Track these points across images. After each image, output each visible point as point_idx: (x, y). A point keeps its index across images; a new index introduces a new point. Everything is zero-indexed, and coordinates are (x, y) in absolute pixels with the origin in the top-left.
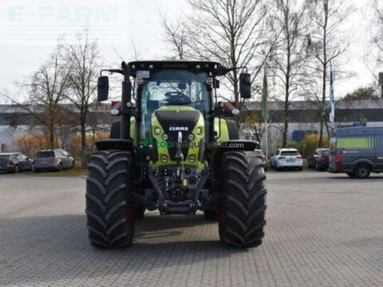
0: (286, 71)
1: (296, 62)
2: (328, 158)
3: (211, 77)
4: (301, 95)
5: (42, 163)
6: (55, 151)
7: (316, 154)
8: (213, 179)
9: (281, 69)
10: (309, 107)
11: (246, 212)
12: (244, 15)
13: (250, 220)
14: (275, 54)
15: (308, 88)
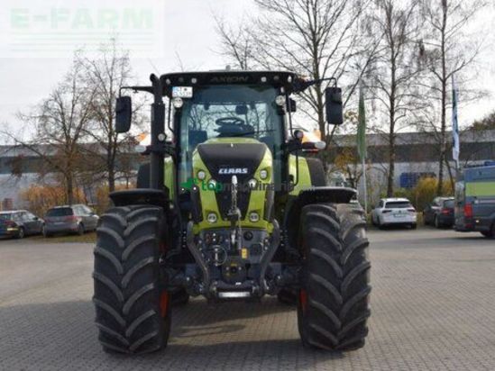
0: (390, 91)
1: (405, 78)
2: (452, 210)
3: (283, 94)
4: (411, 124)
5: (56, 224)
6: (73, 207)
7: (435, 204)
8: (288, 247)
9: (383, 89)
10: (423, 140)
11: (339, 298)
12: (330, 16)
13: (345, 310)
14: (375, 68)
15: (421, 114)
